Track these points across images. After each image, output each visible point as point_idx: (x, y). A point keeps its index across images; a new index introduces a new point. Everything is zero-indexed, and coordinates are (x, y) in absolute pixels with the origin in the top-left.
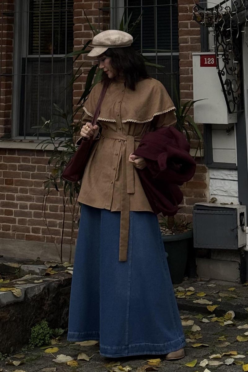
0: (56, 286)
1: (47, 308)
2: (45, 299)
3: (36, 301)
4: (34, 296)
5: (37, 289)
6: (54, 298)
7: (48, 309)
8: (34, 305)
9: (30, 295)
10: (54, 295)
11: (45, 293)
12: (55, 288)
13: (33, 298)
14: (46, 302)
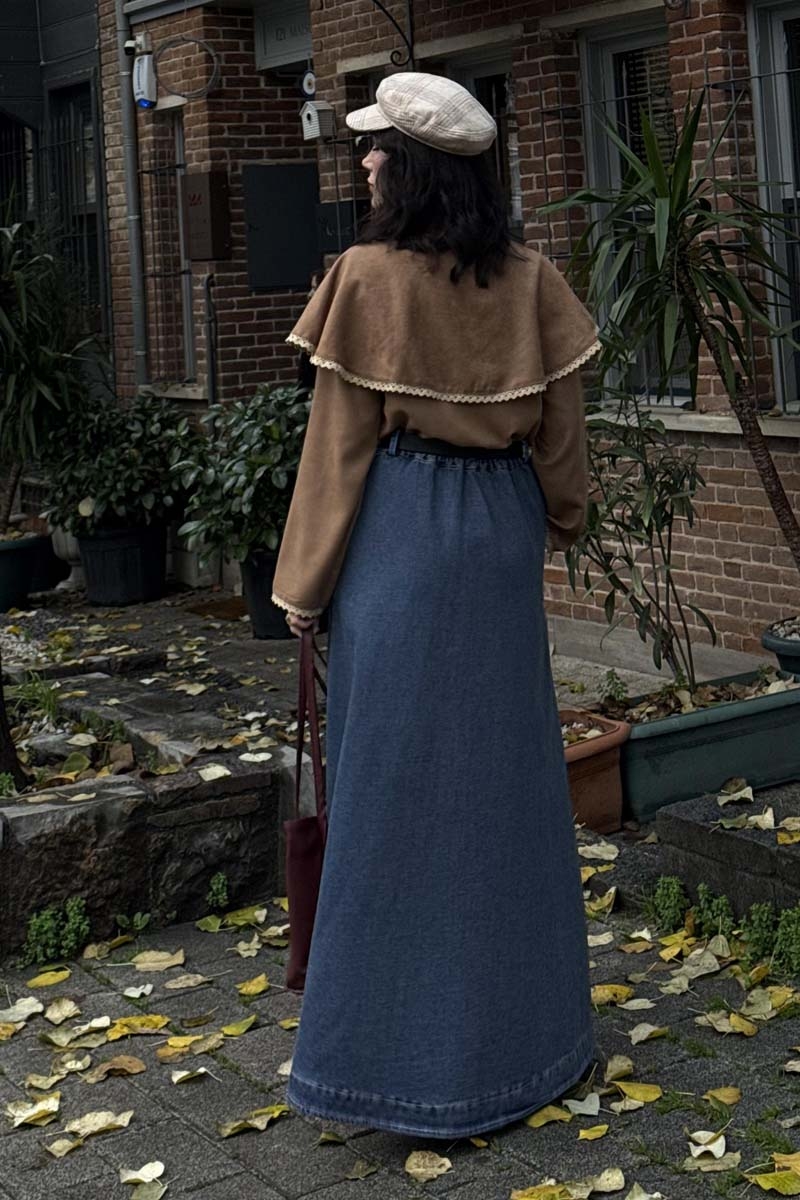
0: (128, 810)
1: (91, 865)
2: (84, 845)
3: (46, 850)
4: (38, 837)
5: (49, 819)
6: (122, 839)
7: (99, 867)
8: (40, 861)
9: (24, 836)
10: (121, 833)
11: (84, 829)
12: (123, 814)
13: (36, 841)
14: (87, 851)
